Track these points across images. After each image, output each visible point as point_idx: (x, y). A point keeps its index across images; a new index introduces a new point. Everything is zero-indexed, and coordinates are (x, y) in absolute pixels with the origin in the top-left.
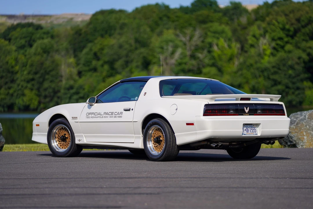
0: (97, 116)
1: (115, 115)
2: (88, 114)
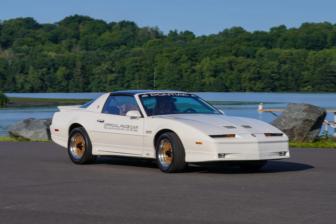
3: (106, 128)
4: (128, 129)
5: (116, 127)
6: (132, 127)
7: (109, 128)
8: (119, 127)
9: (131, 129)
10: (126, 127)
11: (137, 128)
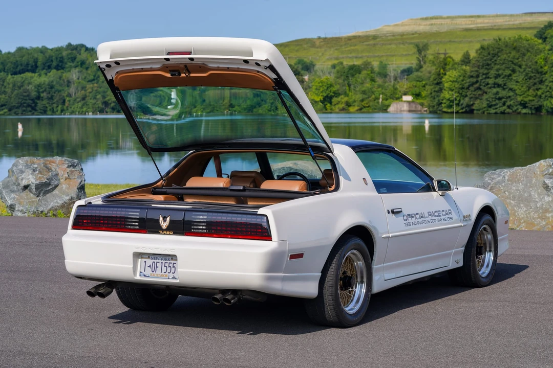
3: (408, 224)
4: (439, 218)
5: (422, 219)
6: (444, 213)
7: (414, 224)
8: (426, 217)
9: (444, 217)
10: (437, 214)
11: (451, 213)
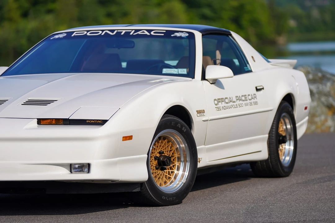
0: (229, 105)
1: (250, 100)
2: (216, 102)
